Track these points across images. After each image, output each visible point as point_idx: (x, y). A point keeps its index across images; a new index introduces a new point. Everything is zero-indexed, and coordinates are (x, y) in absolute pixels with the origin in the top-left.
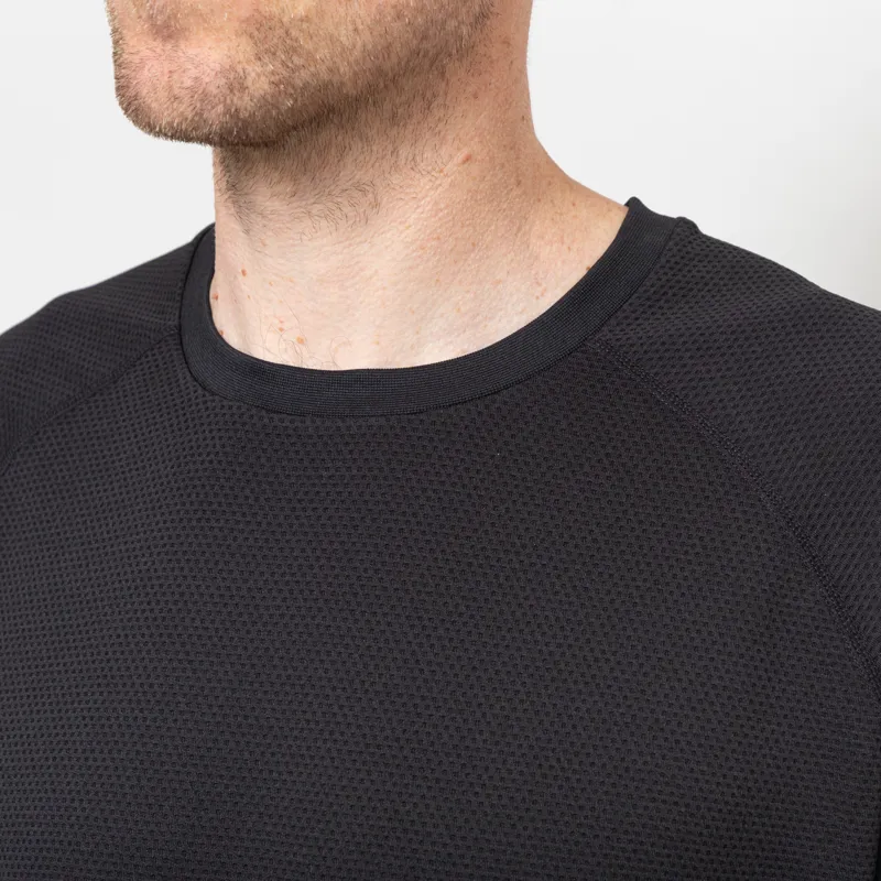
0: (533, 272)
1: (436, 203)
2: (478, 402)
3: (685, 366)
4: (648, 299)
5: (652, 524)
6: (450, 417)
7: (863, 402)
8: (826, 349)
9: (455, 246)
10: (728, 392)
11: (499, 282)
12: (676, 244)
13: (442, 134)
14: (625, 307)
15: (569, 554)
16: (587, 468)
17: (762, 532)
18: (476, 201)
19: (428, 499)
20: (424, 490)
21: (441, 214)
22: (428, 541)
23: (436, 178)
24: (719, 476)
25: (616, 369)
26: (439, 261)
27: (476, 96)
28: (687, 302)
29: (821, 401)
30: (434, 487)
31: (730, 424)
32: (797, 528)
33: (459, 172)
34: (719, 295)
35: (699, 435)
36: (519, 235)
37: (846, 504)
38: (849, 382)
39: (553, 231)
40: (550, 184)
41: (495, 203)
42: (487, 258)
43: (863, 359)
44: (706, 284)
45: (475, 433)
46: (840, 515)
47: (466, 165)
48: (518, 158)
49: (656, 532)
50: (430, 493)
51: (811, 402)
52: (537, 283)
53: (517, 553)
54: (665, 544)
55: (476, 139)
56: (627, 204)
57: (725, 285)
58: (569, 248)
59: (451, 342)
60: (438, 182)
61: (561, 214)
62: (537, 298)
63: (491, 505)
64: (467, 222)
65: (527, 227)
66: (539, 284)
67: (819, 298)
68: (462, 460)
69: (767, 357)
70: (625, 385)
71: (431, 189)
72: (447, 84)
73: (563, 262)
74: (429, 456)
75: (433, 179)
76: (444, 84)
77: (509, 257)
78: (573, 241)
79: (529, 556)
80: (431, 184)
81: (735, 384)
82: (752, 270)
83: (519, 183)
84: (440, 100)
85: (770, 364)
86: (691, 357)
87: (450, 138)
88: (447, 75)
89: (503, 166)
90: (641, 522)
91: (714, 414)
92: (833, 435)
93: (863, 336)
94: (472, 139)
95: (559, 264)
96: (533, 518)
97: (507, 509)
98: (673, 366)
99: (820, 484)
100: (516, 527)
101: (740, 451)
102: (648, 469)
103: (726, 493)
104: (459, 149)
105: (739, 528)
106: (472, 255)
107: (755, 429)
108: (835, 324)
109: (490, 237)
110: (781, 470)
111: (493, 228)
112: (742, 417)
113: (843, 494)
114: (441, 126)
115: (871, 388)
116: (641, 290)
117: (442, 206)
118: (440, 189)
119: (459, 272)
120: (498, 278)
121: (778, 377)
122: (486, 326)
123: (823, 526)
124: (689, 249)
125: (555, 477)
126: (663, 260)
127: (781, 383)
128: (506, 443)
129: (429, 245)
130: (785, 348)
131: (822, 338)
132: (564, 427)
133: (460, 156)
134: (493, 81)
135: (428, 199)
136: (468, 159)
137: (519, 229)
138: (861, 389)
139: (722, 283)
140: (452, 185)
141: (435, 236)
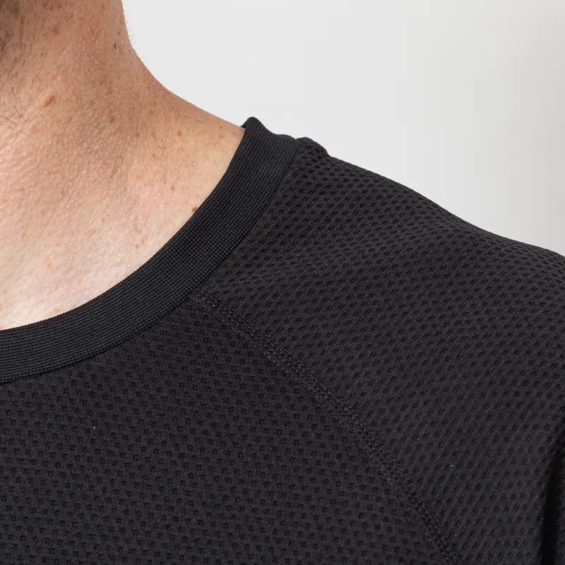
0: (132, 218)
1: (17, 152)
2: (72, 368)
3: (299, 320)
4: (262, 242)
5: (263, 502)
6: (41, 386)
7: (493, 359)
8: (454, 298)
9: (42, 196)
10: (347, 350)
11: (94, 231)
12: (295, 175)
13: (20, 76)
14: (235, 253)
15: (172, 537)
16: (191, 442)
17: (382, 509)
18: (63, 145)
19: (18, 480)
20: (14, 470)
21: (23, 163)
22: (19, 528)
23: (16, 125)
24: (336, 447)
25: (224, 327)
26: (24, 213)
27: (56, 31)
28: (305, 244)
29: (447, 359)
30: (25, 467)
31: (347, 387)
32: (420, 504)
33: (42, 116)
34: (342, 232)
35: (314, 401)
36: (115, 177)
37: (474, 475)
38: (477, 336)
39: (154, 169)
40: (151, 113)
41: (86, 145)
42: (79, 205)
43: (495, 308)
44: (328, 221)
45: (69, 405)
46: (467, 488)
47: (49, 108)
48: (110, 92)
49: (266, 512)
50: (20, 473)
51: (436, 361)
52: (136, 229)
53: (116, 539)
54: (277, 525)
55: (59, 79)
56: (244, 126)
57: (348, 221)
58: (173, 188)
59: (42, 301)
60: (18, 128)
61: (164, 148)
62: (137, 246)
63: (86, 485)
64: (54, 169)
65: (124, 168)
66: (139, 231)
67: (450, 236)
68: (55, 435)
69: (390, 308)
70: (233, 345)
71: (11, 136)
72: (22, 22)
73: (166, 204)
74: (18, 432)
75: (13, 125)
76: (18, 23)
77: (105, 203)
78: (178, 178)
79: (128, 541)
80: (10, 131)
81: (355, 340)
82: (379, 202)
83: (112, 120)
84: (15, 40)
85: (393, 316)
86: (306, 311)
87: (29, 79)
88: (22, 11)
89: (92, 103)
90: (249, 501)
91: (330, 375)
92: (460, 398)
93: (496, 281)
94: (54, 78)
95: (162, 206)
96: (134, 498)
97: (104, 490)
98: (286, 321)
99: (445, 454)
100: (114, 509)
101: (358, 418)
102: (257, 439)
103: (343, 465)
104: (40, 90)
105: (357, 505)
106: (62, 204)
107: (375, 392)
108: (465, 266)
109: (81, 184)
110: (403, 439)
111: (84, 172)
112: (361, 379)
113: (470, 464)
114: (18, 67)
115: (501, 344)
116: (254, 232)
117: (24, 154)
118: (21, 135)
119: (47, 225)
120: (92, 227)
121: (400, 331)
122: (80, 281)
123: (449, 501)
124: (310, 179)
125: (156, 451)
126: (280, 194)
127: (403, 340)
128: (102, 415)
129: (12, 197)
130: (409, 297)
131: (451, 284)
132: (165, 394)
133: (43, 98)
134: (75, 12)
135: (8, 148)
136: (51, 101)
137: (115, 171)
138: (490, 344)
139: (345, 218)
140: (34, 130)
141: (18, 187)
